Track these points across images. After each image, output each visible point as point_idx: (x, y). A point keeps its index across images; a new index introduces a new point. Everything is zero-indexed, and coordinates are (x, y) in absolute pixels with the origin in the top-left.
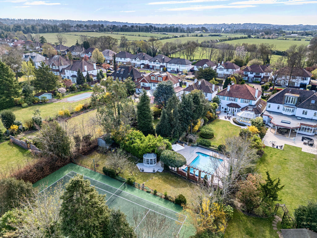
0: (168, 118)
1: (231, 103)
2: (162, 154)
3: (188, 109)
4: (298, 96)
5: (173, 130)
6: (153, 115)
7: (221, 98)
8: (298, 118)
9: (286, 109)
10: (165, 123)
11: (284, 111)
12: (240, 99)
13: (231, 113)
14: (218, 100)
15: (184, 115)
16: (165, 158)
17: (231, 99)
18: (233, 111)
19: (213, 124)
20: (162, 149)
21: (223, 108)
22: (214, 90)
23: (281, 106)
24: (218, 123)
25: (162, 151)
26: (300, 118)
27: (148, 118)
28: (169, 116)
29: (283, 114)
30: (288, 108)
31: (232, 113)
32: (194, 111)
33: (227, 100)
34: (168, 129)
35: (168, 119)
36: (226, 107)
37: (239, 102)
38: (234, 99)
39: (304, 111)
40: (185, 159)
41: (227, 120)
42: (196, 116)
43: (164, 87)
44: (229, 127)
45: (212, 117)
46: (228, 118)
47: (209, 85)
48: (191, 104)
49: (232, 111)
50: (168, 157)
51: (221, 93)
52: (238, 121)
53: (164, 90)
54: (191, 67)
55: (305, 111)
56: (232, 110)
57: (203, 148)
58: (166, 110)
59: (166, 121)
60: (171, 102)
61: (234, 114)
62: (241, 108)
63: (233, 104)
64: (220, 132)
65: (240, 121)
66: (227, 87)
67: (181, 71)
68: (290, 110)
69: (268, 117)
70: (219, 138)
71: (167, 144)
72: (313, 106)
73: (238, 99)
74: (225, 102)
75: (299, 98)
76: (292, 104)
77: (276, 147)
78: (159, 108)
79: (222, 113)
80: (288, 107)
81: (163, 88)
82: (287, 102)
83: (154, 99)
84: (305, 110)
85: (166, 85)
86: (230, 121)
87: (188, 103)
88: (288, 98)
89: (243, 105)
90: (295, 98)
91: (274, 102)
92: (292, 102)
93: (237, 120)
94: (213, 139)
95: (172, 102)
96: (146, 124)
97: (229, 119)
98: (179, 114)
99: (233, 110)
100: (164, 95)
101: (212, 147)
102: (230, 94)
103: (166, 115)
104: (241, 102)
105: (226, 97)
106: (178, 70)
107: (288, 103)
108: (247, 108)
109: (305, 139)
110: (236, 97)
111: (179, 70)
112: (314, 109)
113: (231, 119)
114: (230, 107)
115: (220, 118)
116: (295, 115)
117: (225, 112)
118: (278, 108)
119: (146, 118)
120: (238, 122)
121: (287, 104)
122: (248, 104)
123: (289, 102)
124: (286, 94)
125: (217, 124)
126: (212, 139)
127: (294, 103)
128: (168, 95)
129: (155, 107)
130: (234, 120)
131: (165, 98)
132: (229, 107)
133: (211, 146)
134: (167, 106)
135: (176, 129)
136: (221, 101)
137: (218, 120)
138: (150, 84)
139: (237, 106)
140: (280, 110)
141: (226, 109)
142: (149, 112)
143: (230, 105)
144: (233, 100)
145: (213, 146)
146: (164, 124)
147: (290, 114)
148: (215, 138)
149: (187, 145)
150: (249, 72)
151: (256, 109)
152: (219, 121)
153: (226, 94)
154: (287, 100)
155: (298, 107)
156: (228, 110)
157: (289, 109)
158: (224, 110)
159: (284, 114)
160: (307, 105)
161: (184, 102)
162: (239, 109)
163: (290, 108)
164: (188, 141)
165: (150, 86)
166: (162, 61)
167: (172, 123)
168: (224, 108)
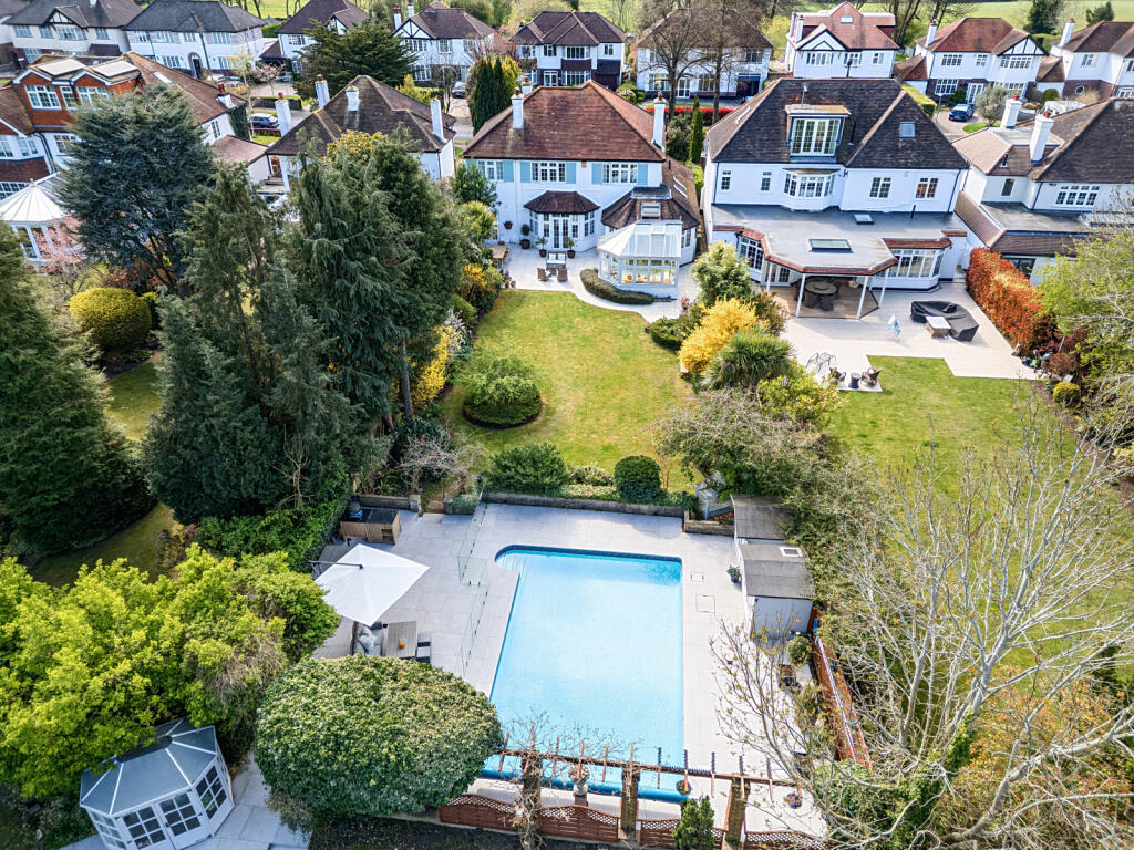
0: (228, 369)
1: (548, 192)
2: (263, 724)
3: (371, 271)
4: (842, 110)
5: (296, 455)
6: (89, 364)
7: (491, 171)
8: (859, 218)
9: (803, 186)
10: (216, 415)
11: (793, 193)
12: (589, 164)
13: (557, 245)
14: (481, 184)
15: (346, 321)
16: (306, 764)
17: (544, 173)
18: (565, 234)
19: (502, 324)
20: (254, 673)
21: (508, 225)
22: (441, 134)
23: (778, 172)
24: (521, 311)
25: (254, 696)
26: (868, 218)
27: (52, 400)
28: (234, 354)
29: (788, 210)
30: (809, 178)
31: (561, 242)
32: (413, 278)
33: (524, 180)
34: (253, 452)
35: (232, 378)
36: (524, 217)
37: (584, 180)
38: (557, 168)
39: (877, 180)
40: (485, 704)
41: (554, 285)
42: (428, 305)
43: (127, 135)
44: (587, 327)
45: (484, 284)
46: (554, 278)
47: (404, 106)
48: (376, 225)
49: (561, 237)
50: (337, 750)
51: (486, 147)
52: (613, 281)
53: (133, 154)
54: (262, 44)
55: (882, 182)
56: (556, 228)
57: (522, 503)
58: (194, 309)
59: (222, 402)
60: (212, 231)
61: (573, 248)
62: (598, 214)
63: (559, 195)
64: (555, 366)
65: (623, 280)
66: (510, 104)
67: (216, 66)
68: (820, 185)
69: (737, 235)
70: (569, 404)
71: (282, 610)
72: (912, 148)
73: (579, 164)
74: (515, 188)
75: (848, 119)
76: (822, 154)
77: (848, 381)
78: (139, 291)
79: (513, 256)
80: (809, 171)
81: (121, 143)
82: (798, 151)
83: (81, 230)
84: (882, 173)
85: (140, 121)
86: (572, 291)
87: (359, 224)
88: (802, 128)
89: (604, 194)
90: (831, 123)
91: (747, 158)
92: (818, 148)
93: (604, 276)
94: (544, 423)
95: (222, 230)
96: (46, 447)
97: (563, 279)
98: (308, 321)
99: (565, 228)
100: (146, 193)
101: (576, 490)
102: (532, 146)
103: (207, 349)
104: (595, 181)
105: (517, 165)
106: (197, 63)
107: (802, 153)
108: (633, 207)
109: (927, 309)
110: (568, 155)
111: (204, 65)
112: (917, 166)
113: (574, 278)
114: (546, 214)
115: (518, 286)
116: (838, 207)
117: (525, 245)
118: (766, 185)
119: (31, 405)
120: (618, 291)
121: (802, 160)
122: (629, 187)
123: (807, 147)
124: (791, 109)
125: (519, 316)
126: (540, 419)
127: (826, 151)
128: (179, 191)
129: (107, 283)
130: (589, 280)
131: (160, 216)
132: (541, 216)
133: (566, 480)
134: (191, 274)
135: (322, 439)
136: (493, 188)
137: (511, 295)
138: (37, 140)
139: (580, 205)
140: (776, 195)
141: (526, 230)
142: (45, 346)
143: (541, 205)
144: (553, 173)
145: (580, 480)
146: (210, 428)
147: (819, 203)
148: (551, 412)
149: (416, 511)
150: (539, 44)
151: (675, 207)
152: (521, 298)
153: (515, 148)
154: (800, 139)
155: (853, 165)
156: (541, 233)
157: (816, 182)
158: (515, 235)
159: (793, 208)
160: (889, 151)
161: (328, 224)
162: (589, 221)
163: (817, 178)
164: (414, 484)
165: (42, 153)
166: (94, 19)
167: (277, 397)
168: (517, 227)
